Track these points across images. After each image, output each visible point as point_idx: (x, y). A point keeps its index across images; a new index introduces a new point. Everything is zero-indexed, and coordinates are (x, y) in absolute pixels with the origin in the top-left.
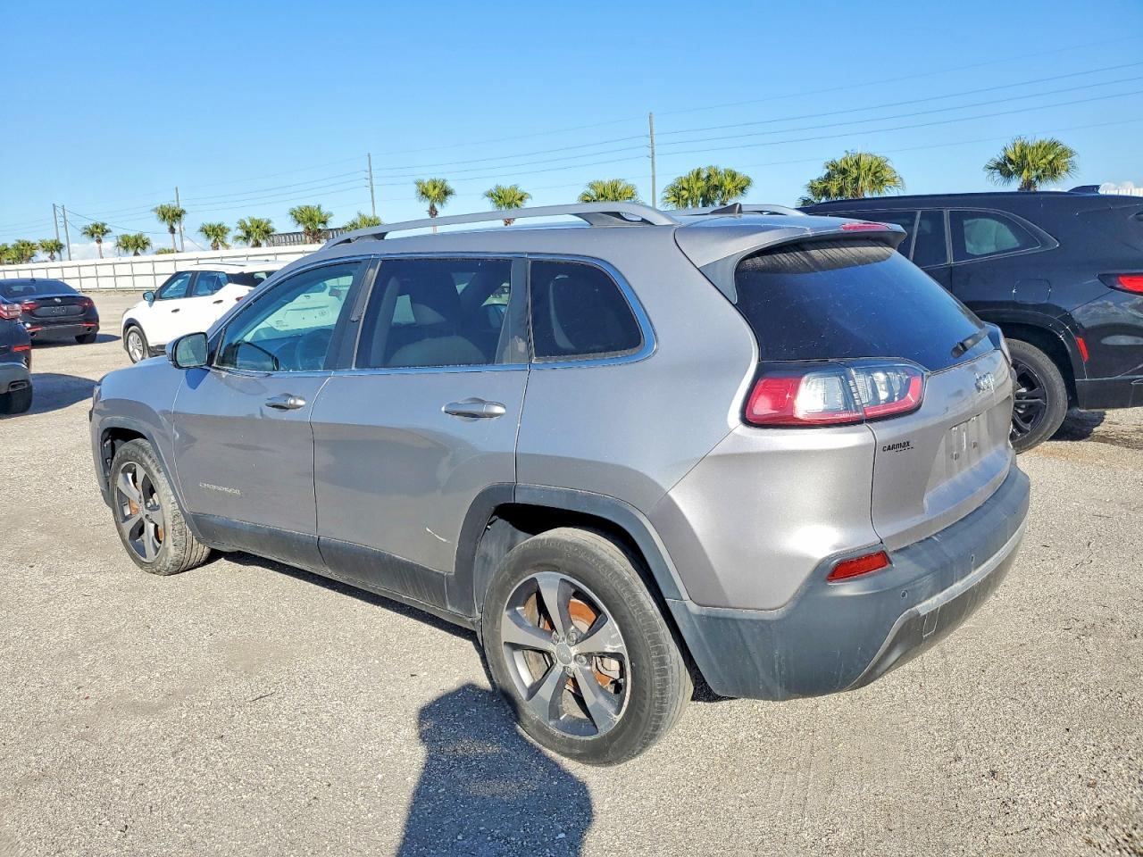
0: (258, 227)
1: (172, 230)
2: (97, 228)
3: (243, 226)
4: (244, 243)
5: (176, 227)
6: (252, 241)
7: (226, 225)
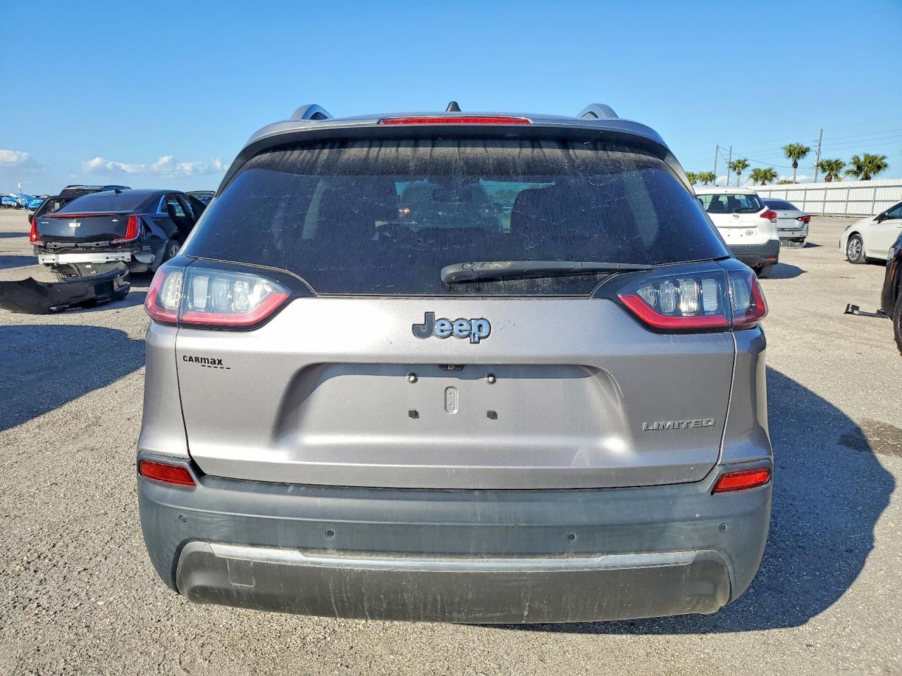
0: (870, 163)
1: (795, 165)
2: (739, 163)
3: (856, 161)
4: (854, 177)
5: (799, 162)
6: (861, 176)
7: (843, 160)
